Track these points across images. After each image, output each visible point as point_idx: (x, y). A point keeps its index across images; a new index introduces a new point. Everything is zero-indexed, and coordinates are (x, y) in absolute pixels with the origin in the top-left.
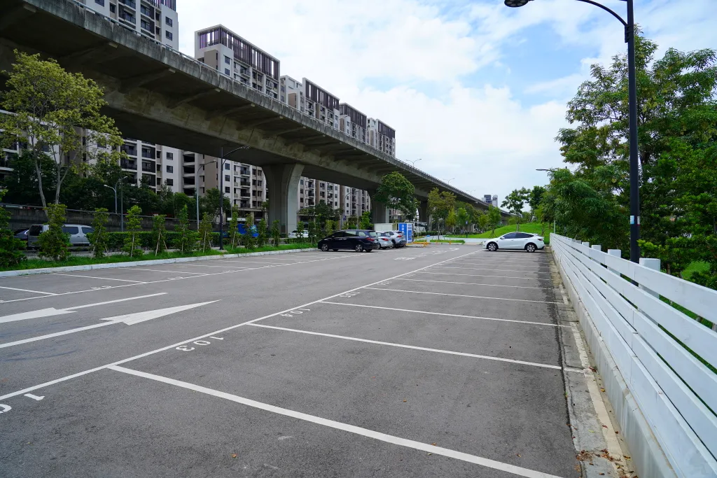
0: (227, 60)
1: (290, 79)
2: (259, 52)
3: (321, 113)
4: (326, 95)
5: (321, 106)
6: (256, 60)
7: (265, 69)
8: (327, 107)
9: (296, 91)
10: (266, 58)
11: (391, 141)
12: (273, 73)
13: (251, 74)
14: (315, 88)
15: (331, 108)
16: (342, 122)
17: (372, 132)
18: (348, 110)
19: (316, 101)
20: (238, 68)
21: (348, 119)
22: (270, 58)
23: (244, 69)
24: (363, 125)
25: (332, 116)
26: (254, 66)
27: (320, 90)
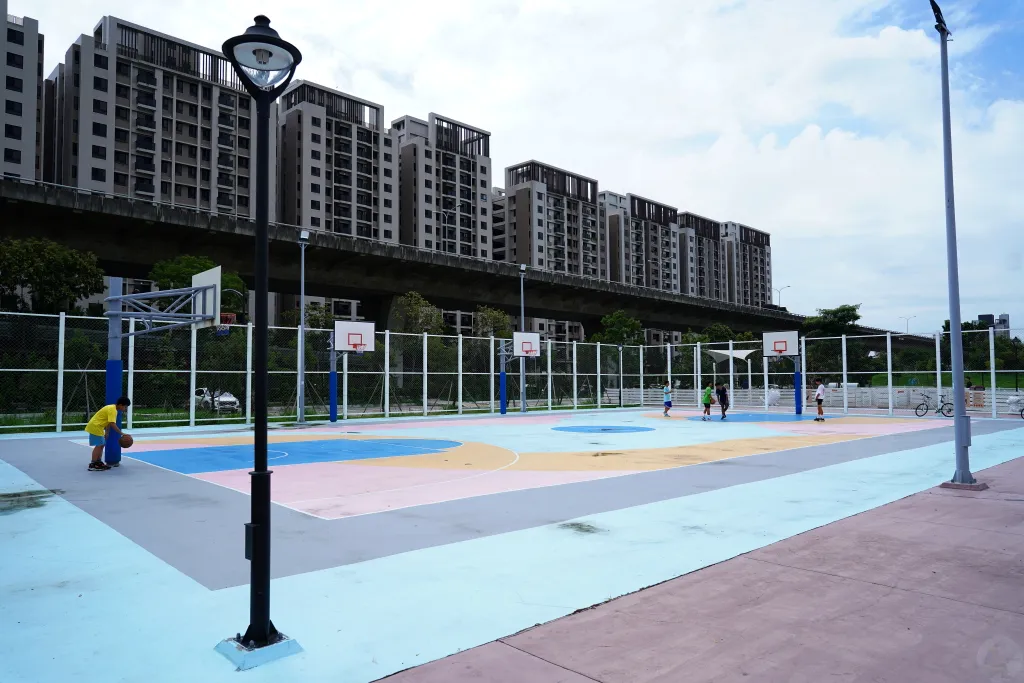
0: (540, 196)
1: (611, 194)
2: (573, 176)
3: (651, 233)
4: (658, 207)
5: (651, 223)
6: (571, 187)
7: (580, 194)
8: (660, 223)
9: (619, 212)
10: (581, 181)
11: (762, 253)
12: (589, 197)
13: (566, 206)
14: (642, 202)
15: (666, 224)
16: (683, 238)
17: (730, 243)
18: (690, 220)
19: (645, 219)
20: (551, 201)
21: (691, 232)
22: (587, 180)
23: (558, 202)
24: (716, 237)
25: (667, 233)
26: (568, 195)
27: (650, 203)
